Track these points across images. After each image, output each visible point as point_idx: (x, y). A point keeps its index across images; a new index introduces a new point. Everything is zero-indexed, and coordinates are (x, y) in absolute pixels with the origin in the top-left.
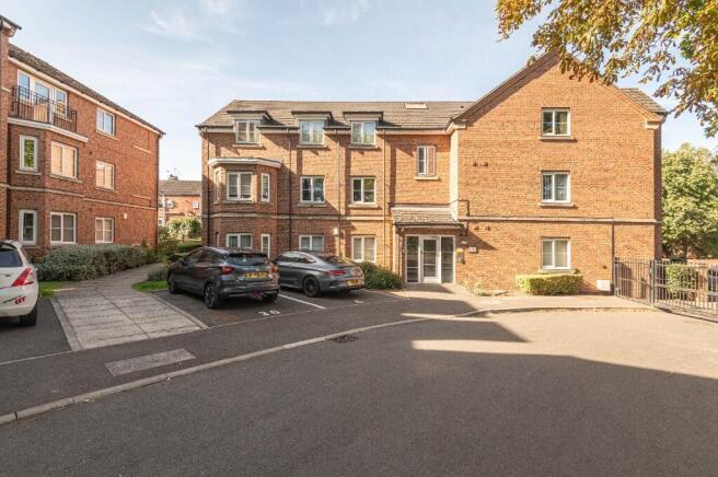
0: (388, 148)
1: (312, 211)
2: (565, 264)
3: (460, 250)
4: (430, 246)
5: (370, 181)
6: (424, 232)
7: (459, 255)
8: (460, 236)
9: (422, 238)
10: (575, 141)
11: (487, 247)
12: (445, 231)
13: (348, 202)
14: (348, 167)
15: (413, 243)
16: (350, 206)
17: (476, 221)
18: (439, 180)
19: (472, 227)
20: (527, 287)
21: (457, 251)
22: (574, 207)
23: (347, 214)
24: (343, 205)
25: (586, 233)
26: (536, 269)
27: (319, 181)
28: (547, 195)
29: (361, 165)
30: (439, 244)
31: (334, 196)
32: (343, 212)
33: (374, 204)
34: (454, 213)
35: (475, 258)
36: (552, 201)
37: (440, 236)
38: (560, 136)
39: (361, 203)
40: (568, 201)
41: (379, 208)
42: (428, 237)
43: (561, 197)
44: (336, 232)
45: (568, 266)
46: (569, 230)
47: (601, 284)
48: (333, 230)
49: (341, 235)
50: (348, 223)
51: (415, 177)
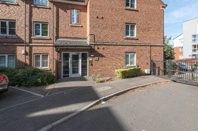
0: (55, 8)
1: (7, 40)
2: (134, 63)
3: (91, 59)
4: (76, 58)
5: (45, 25)
6: (72, 50)
7: (90, 61)
8: (90, 51)
9: (71, 54)
10: (138, 11)
11: (102, 56)
12: (83, 50)
13: (30, 35)
14: (31, 16)
15: (66, 56)
16: (32, 37)
17: (98, 45)
18: (82, 27)
19: (96, 48)
20: (120, 75)
21: (89, 59)
22: (137, 39)
23: (30, 42)
24: (27, 37)
25: (141, 50)
26: (123, 67)
27: (13, 24)
28: (127, 34)
29: (38, 15)
30: (80, 56)
31: (22, 32)
32: (28, 41)
33: (48, 37)
34: (88, 42)
37: (81, 52)
38: (132, 8)
39: (40, 36)
40: (135, 36)
41: (50, 39)
42: (74, 53)
43: (132, 34)
44: (23, 52)
45: (135, 65)
46: (136, 49)
47: (147, 71)
48: (21, 51)
49: (26, 54)
50: (31, 47)
51: (70, 25)
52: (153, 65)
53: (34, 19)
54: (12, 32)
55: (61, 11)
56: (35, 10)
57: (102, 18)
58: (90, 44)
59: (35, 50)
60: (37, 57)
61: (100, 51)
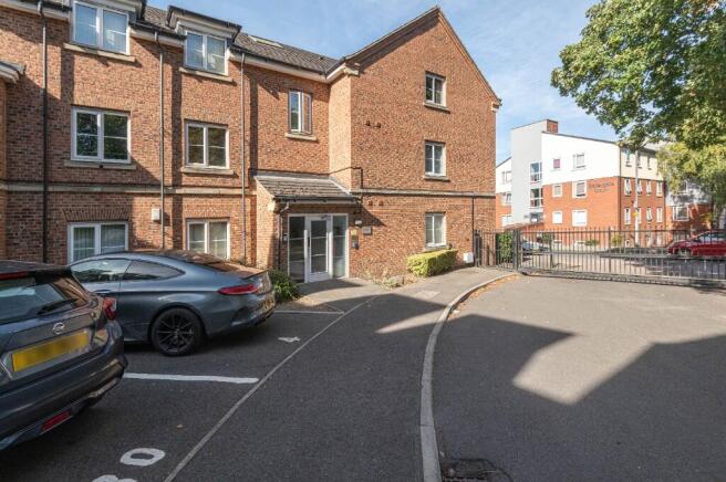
0: (247, 84)
1: (100, 177)
2: (442, 240)
3: (354, 232)
4: (318, 230)
5: (217, 136)
6: (313, 209)
7: (354, 238)
8: (354, 210)
9: (310, 218)
10: (449, 113)
11: (379, 224)
12: (337, 209)
13: (176, 164)
14: (177, 102)
16: (183, 169)
17: (369, 195)
18: (317, 142)
19: (366, 202)
20: (425, 269)
21: (348, 233)
22: (449, 181)
23: (177, 185)
24: (169, 168)
25: (457, 208)
26: (421, 248)
28: (428, 168)
29: (200, 104)
30: (330, 225)
31: (146, 149)
32: (169, 181)
33: (227, 168)
34: (344, 183)
35: (373, 240)
36: (432, 174)
37: (332, 215)
38: (437, 105)
39: (204, 166)
40: (443, 173)
41: (235, 176)
42: (317, 217)
43: (437, 171)
44: (155, 214)
45: (444, 242)
46: (440, 204)
47: (467, 257)
48: (148, 211)
49: (165, 220)
50: (178, 199)
51: (287, 134)
52: (479, 243)
53: (187, 112)
54: (116, 149)
55: (264, 96)
56: (188, 84)
57: (379, 126)
58: (354, 193)
59: (191, 208)
60: (196, 229)
61: (373, 211)
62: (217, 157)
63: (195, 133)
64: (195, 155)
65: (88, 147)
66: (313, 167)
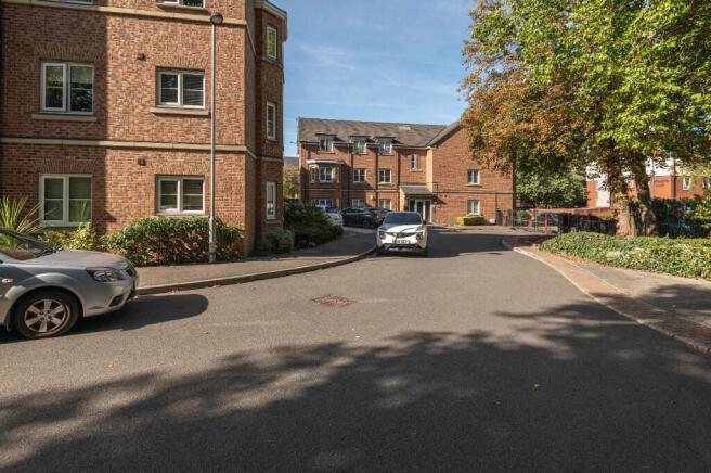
0: (397, 155)
1: (359, 187)
2: (477, 212)
3: (434, 206)
4: (420, 205)
5: (388, 172)
6: (418, 198)
8: (434, 198)
9: (417, 201)
11: (442, 203)
12: (427, 198)
13: (377, 182)
14: (377, 164)
15: (412, 203)
16: (378, 184)
17: (441, 193)
18: (422, 172)
19: (439, 195)
20: (462, 222)
21: (432, 207)
22: (481, 186)
23: (377, 188)
24: (374, 183)
25: (485, 198)
26: (465, 214)
27: (362, 171)
28: (470, 180)
29: (384, 164)
30: (424, 203)
31: (369, 178)
32: (375, 187)
33: (390, 183)
34: (430, 188)
35: (441, 210)
36: (472, 183)
37: (425, 200)
39: (384, 183)
40: (478, 183)
41: (393, 186)
42: (420, 201)
43: (475, 181)
44: (371, 197)
45: (479, 213)
46: (479, 197)
47: (492, 221)
48: (370, 196)
49: (374, 199)
50: (377, 194)
51: (410, 170)
52: (499, 214)
53: (380, 166)
54: (362, 178)
55: (402, 158)
56: (380, 158)
58: (434, 192)
59: (380, 196)
60: (382, 202)
61: (443, 199)
62: (388, 179)
63: (382, 173)
64: (382, 180)
65: (356, 178)
66: (421, 182)
